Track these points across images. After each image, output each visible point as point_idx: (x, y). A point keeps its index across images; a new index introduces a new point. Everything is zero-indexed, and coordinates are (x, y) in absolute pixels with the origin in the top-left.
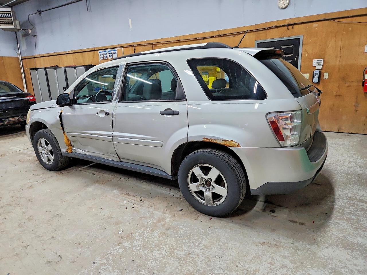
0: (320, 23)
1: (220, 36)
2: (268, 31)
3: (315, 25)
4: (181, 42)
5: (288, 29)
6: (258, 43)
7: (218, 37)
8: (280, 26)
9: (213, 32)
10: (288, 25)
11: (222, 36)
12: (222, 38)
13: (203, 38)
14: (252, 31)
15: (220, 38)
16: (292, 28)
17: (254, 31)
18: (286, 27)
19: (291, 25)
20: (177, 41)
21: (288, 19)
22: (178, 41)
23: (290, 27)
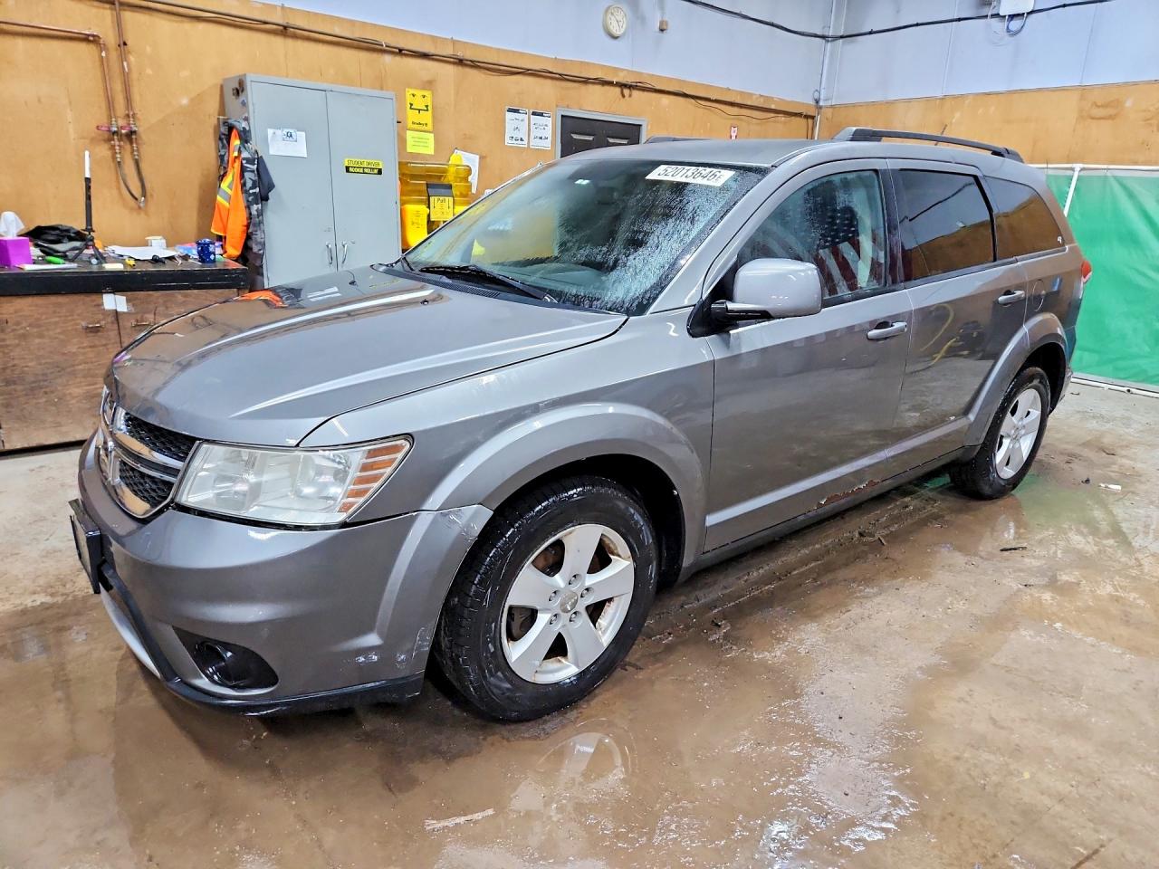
0: (672, 97)
1: (460, 62)
2: (583, 88)
3: (665, 99)
4: (295, 37)
5: (623, 96)
6: (562, 116)
7: (454, 63)
8: (610, 83)
9: (434, 39)
10: (622, 86)
11: (467, 65)
12: (468, 70)
13: (400, 50)
14: (557, 76)
15: (460, 68)
16: (630, 96)
17: (563, 78)
18: (618, 90)
19: (630, 87)
20: (281, 28)
21: (623, 70)
22: (285, 28)
23: (626, 92)
